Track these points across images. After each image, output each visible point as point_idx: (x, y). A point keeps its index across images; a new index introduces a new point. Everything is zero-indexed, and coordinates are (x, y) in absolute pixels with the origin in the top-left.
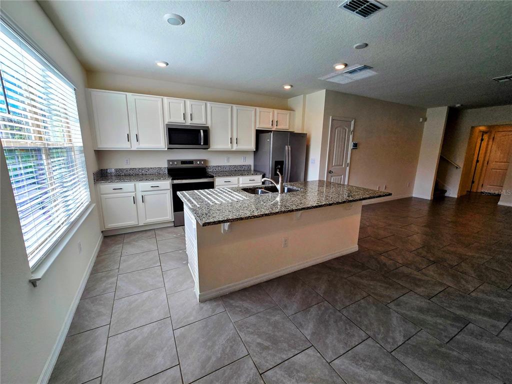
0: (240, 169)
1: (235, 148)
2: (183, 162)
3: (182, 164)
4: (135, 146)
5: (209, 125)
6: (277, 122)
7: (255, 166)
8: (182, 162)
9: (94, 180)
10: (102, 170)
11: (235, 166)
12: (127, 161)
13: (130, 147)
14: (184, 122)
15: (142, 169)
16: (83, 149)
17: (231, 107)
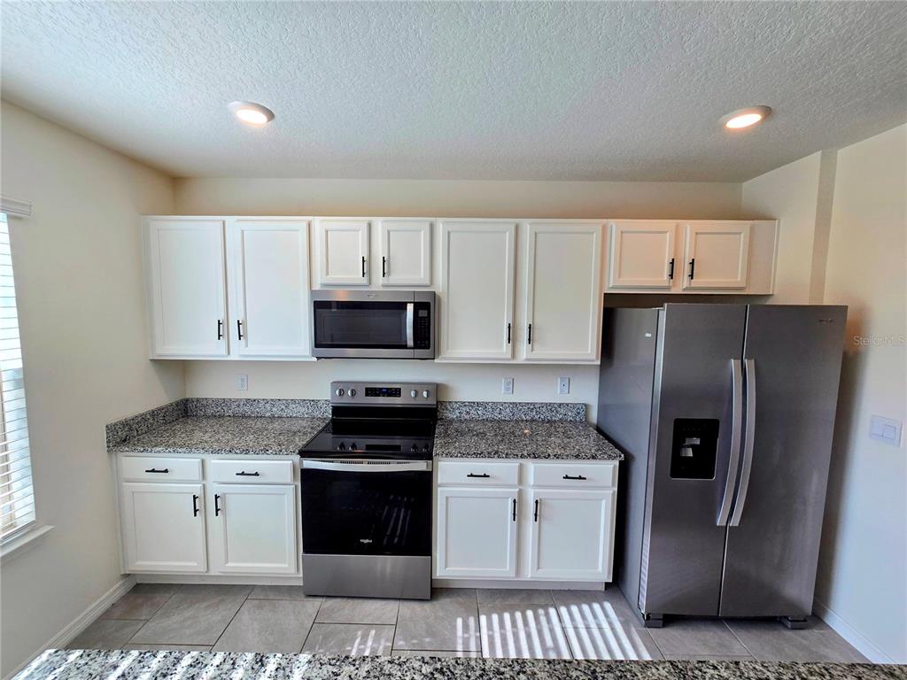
0: (549, 415)
1: (524, 354)
2: (371, 392)
3: (367, 395)
4: (239, 351)
5: (439, 287)
6: (692, 263)
7: (603, 408)
8: (367, 389)
9: (108, 442)
10: (187, 400)
11: (532, 406)
12: (242, 380)
13: (224, 352)
14: (364, 281)
15: (273, 402)
16: (21, 376)
17: (513, 228)
